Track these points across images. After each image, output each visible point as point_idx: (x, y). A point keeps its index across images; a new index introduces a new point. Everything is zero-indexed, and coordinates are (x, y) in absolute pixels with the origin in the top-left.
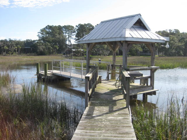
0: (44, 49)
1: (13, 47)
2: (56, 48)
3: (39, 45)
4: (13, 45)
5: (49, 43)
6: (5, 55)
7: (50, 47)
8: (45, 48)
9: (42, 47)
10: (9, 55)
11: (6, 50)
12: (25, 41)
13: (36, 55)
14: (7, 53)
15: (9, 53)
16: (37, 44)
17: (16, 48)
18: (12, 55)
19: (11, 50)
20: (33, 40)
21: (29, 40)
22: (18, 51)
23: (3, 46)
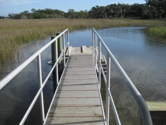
0: (148, 13)
1: (119, 10)
2: (161, 12)
3: (144, 9)
4: (119, 8)
5: (154, 7)
6: (111, 18)
7: (155, 11)
8: (150, 12)
9: (147, 11)
10: (114, 18)
11: (112, 13)
12: (133, 5)
13: (140, 19)
14: (113, 16)
15: (114, 17)
16: (142, 7)
17: (121, 12)
18: (117, 18)
19: (117, 13)
20: (140, 4)
21: (136, 4)
22: (123, 14)
23: (110, 10)
